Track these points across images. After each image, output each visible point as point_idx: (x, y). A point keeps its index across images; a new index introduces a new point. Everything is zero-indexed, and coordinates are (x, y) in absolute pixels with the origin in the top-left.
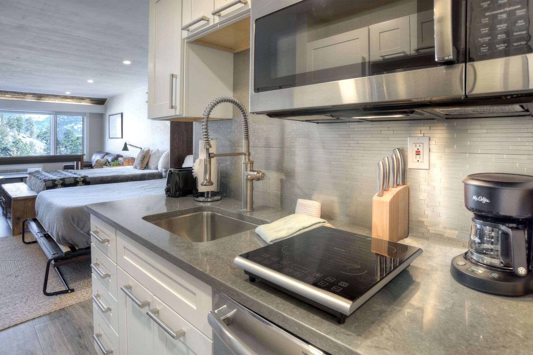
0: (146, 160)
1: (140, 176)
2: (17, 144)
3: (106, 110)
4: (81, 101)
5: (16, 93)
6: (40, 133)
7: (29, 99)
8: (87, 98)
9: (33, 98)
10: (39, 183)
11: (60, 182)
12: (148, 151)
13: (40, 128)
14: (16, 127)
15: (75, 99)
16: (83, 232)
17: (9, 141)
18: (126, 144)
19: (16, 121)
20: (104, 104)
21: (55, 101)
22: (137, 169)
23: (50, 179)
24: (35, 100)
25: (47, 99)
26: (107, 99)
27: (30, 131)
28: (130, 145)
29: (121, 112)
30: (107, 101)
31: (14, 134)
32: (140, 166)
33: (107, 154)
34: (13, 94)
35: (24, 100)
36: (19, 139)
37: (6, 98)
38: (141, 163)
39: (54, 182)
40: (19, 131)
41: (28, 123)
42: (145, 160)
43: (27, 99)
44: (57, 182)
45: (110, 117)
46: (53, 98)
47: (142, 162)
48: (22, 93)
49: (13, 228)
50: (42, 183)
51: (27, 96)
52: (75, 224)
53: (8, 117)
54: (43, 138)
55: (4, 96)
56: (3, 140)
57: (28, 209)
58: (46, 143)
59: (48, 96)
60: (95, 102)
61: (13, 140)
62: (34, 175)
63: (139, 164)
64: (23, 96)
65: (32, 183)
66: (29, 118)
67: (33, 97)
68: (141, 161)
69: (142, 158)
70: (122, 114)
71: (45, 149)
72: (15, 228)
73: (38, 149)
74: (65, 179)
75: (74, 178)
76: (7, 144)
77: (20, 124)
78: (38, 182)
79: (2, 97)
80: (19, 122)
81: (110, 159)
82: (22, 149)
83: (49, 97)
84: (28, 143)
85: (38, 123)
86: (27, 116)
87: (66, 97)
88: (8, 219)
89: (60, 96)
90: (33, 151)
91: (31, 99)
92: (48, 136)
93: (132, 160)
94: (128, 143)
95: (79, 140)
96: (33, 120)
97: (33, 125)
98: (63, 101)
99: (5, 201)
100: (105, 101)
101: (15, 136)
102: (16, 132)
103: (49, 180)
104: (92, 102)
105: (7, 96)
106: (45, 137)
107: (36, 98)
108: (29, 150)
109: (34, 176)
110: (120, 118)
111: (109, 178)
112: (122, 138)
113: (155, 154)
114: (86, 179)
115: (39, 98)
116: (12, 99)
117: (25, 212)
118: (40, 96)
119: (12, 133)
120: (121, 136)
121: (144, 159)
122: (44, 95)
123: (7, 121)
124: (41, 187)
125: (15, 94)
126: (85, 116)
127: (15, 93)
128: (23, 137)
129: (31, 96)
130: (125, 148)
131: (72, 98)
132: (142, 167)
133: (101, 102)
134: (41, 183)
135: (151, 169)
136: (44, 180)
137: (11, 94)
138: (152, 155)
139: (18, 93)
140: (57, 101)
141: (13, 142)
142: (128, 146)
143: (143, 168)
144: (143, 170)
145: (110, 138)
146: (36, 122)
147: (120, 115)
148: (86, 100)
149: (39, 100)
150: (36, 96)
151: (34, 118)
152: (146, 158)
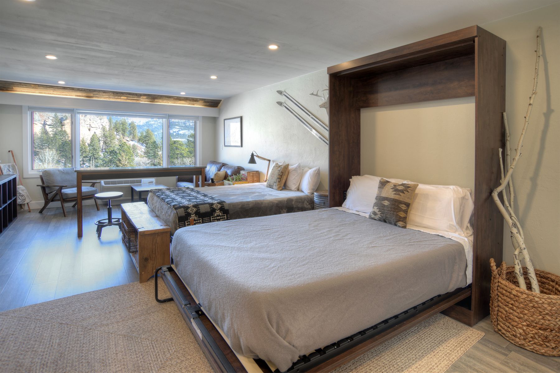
0: (285, 178)
1: (287, 201)
2: (123, 147)
3: (220, 112)
4: (195, 103)
5: (132, 94)
6: (141, 137)
7: (144, 101)
8: (201, 100)
9: (146, 100)
10: (166, 208)
11: (193, 210)
12: (287, 167)
13: (141, 132)
14: (121, 131)
15: (188, 101)
16: (287, 344)
17: (116, 144)
18: (252, 155)
19: (121, 125)
20: (217, 107)
21: (168, 103)
22: (272, 188)
23: (181, 205)
24: (149, 102)
25: (160, 101)
26: (221, 100)
27: (133, 135)
28: (258, 156)
29: (240, 115)
30: (221, 102)
31: (119, 137)
32: (277, 185)
33: (224, 165)
34: (128, 96)
35: (138, 102)
36: (124, 142)
37: (121, 100)
38: (279, 182)
39: (187, 210)
40: (123, 135)
41: (131, 127)
42: (283, 178)
43: (142, 101)
44: (190, 210)
45: (225, 121)
46: (166, 99)
47: (279, 180)
48: (136, 95)
49: (140, 273)
50: (170, 210)
51: (141, 97)
52: (274, 329)
53: (115, 121)
54: (144, 142)
55: (119, 98)
56: (111, 143)
57: (157, 248)
58: (146, 147)
59: (162, 97)
60: (208, 103)
61: (119, 143)
62: (157, 194)
63: (276, 182)
64: (137, 98)
65: (156, 206)
66: (132, 122)
67: (147, 98)
68: (279, 178)
69: (279, 175)
70: (241, 118)
71: (145, 152)
72: (143, 273)
73: (139, 152)
74: (200, 206)
75: (209, 204)
76: (114, 147)
77: (124, 128)
78: (165, 206)
79: (118, 99)
80: (124, 126)
81: (229, 172)
82: (126, 152)
83: (162, 99)
84: (131, 146)
85: (140, 126)
86: (130, 120)
87: (179, 99)
88: (131, 254)
89: (173, 98)
90: (135, 154)
91: (145, 101)
92: (147, 139)
93: (257, 175)
94: (255, 154)
95: (175, 144)
96: (135, 124)
97: (135, 129)
98: (176, 103)
99: (127, 230)
100: (219, 103)
101: (121, 140)
102: (122, 136)
103: (180, 207)
104: (205, 104)
105: (122, 98)
106: (145, 140)
107: (150, 100)
108: (132, 153)
109: (158, 197)
110: (239, 124)
111: (251, 205)
112: (242, 146)
113: (295, 170)
114: (224, 206)
115: (153, 100)
116: (127, 101)
117: (153, 251)
118: (153, 97)
119: (118, 137)
120: (240, 144)
121: (281, 176)
122: (158, 96)
123: (114, 126)
124: (170, 216)
125: (130, 96)
126: (197, 120)
127: (130, 94)
128: (127, 140)
129: (145, 97)
130: (252, 161)
131: (186, 99)
132: (280, 187)
133: (214, 104)
134: (168, 209)
135: (291, 190)
136: (173, 206)
137: (127, 96)
138: (293, 171)
139: (132, 95)
140: (170, 103)
141: (119, 145)
142: (255, 158)
143: (281, 189)
144: (281, 190)
145: (225, 146)
146: (138, 126)
147: (239, 119)
148: (200, 102)
149: (152, 102)
150: (150, 97)
151: (136, 123)
152: (284, 175)
